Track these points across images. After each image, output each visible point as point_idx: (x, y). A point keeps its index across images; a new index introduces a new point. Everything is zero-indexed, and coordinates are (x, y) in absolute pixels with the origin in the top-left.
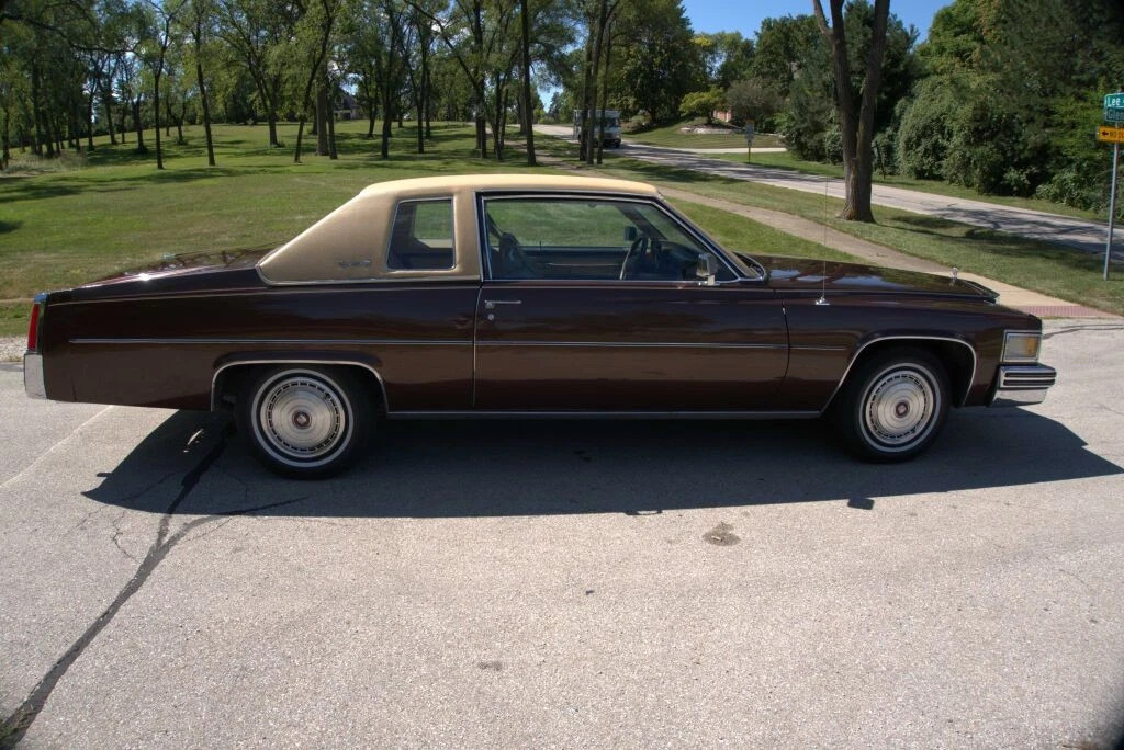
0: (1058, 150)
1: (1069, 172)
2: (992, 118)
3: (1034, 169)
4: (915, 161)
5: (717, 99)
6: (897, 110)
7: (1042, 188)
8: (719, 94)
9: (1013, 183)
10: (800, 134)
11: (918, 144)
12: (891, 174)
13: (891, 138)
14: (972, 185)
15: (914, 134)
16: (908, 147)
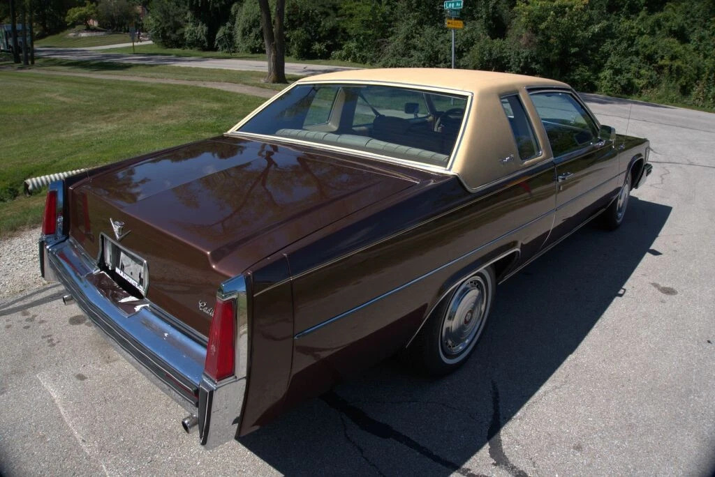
0: (344, 30)
1: (352, 42)
2: (301, 12)
3: (329, 42)
4: (251, 41)
5: (92, 11)
6: (233, 10)
7: (335, 53)
8: (94, 8)
9: (317, 52)
10: (164, 31)
11: (250, 32)
12: (234, 52)
13: (230, 29)
14: (292, 54)
15: (247, 26)
16: (244, 33)
